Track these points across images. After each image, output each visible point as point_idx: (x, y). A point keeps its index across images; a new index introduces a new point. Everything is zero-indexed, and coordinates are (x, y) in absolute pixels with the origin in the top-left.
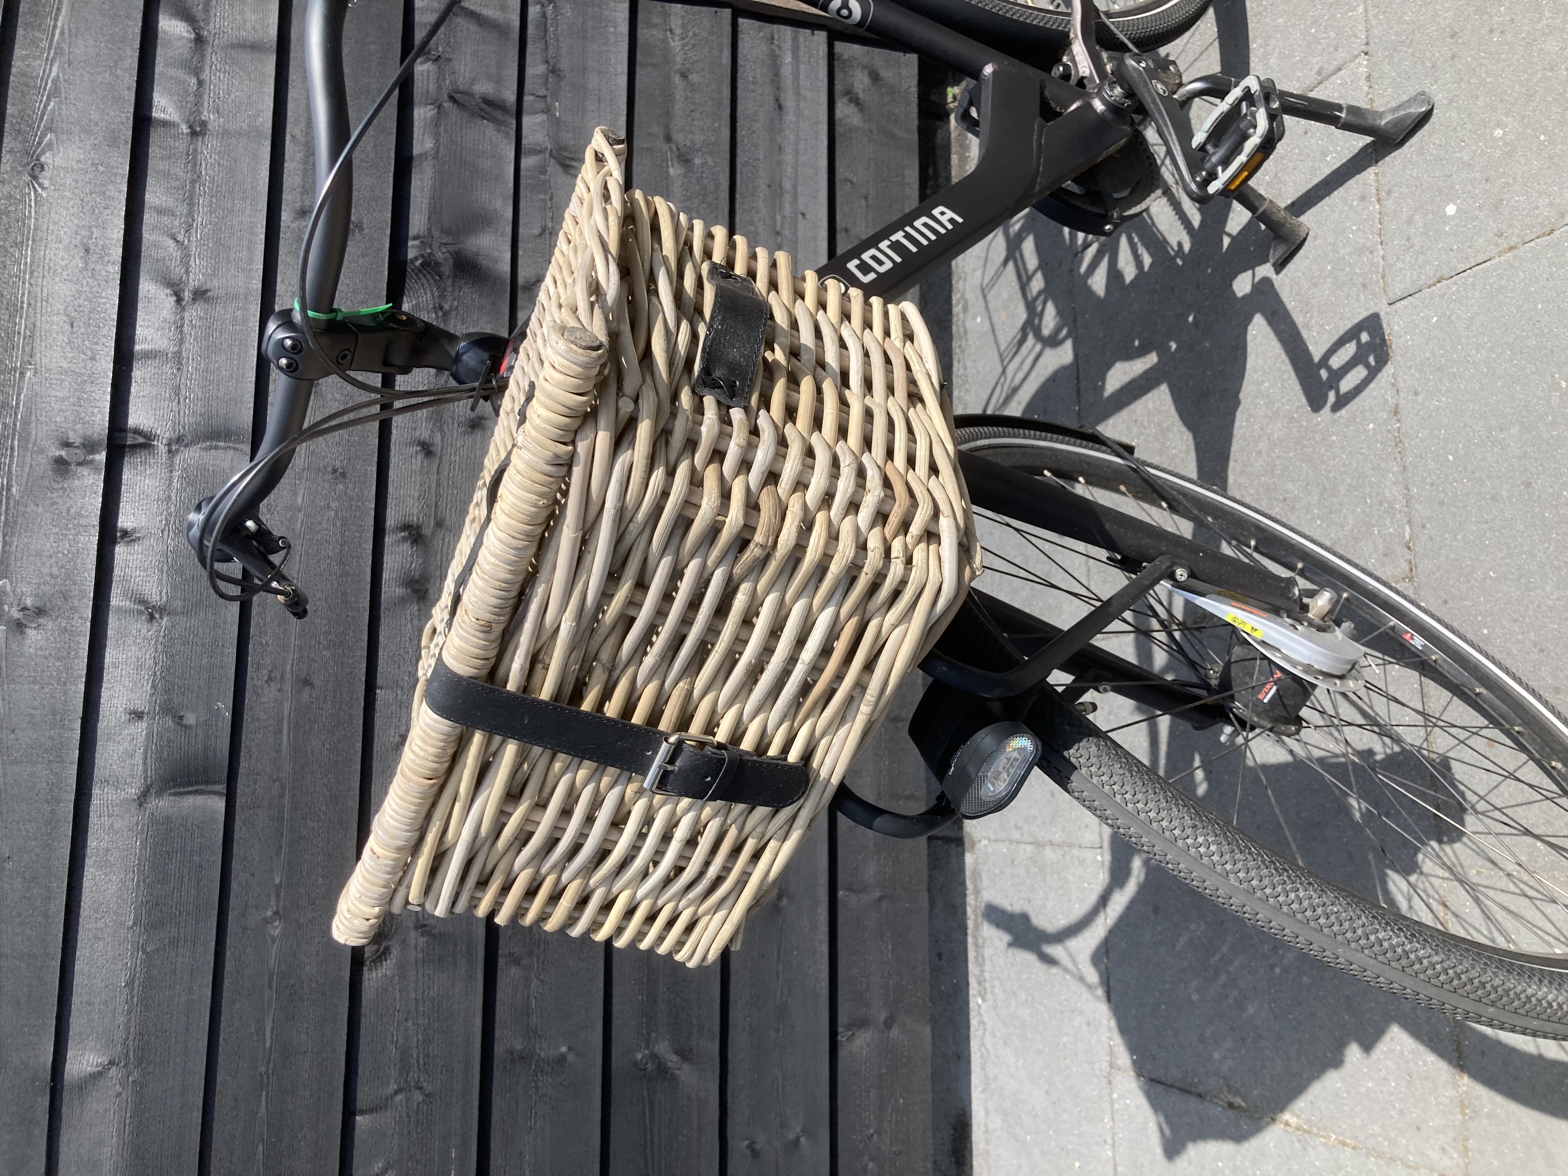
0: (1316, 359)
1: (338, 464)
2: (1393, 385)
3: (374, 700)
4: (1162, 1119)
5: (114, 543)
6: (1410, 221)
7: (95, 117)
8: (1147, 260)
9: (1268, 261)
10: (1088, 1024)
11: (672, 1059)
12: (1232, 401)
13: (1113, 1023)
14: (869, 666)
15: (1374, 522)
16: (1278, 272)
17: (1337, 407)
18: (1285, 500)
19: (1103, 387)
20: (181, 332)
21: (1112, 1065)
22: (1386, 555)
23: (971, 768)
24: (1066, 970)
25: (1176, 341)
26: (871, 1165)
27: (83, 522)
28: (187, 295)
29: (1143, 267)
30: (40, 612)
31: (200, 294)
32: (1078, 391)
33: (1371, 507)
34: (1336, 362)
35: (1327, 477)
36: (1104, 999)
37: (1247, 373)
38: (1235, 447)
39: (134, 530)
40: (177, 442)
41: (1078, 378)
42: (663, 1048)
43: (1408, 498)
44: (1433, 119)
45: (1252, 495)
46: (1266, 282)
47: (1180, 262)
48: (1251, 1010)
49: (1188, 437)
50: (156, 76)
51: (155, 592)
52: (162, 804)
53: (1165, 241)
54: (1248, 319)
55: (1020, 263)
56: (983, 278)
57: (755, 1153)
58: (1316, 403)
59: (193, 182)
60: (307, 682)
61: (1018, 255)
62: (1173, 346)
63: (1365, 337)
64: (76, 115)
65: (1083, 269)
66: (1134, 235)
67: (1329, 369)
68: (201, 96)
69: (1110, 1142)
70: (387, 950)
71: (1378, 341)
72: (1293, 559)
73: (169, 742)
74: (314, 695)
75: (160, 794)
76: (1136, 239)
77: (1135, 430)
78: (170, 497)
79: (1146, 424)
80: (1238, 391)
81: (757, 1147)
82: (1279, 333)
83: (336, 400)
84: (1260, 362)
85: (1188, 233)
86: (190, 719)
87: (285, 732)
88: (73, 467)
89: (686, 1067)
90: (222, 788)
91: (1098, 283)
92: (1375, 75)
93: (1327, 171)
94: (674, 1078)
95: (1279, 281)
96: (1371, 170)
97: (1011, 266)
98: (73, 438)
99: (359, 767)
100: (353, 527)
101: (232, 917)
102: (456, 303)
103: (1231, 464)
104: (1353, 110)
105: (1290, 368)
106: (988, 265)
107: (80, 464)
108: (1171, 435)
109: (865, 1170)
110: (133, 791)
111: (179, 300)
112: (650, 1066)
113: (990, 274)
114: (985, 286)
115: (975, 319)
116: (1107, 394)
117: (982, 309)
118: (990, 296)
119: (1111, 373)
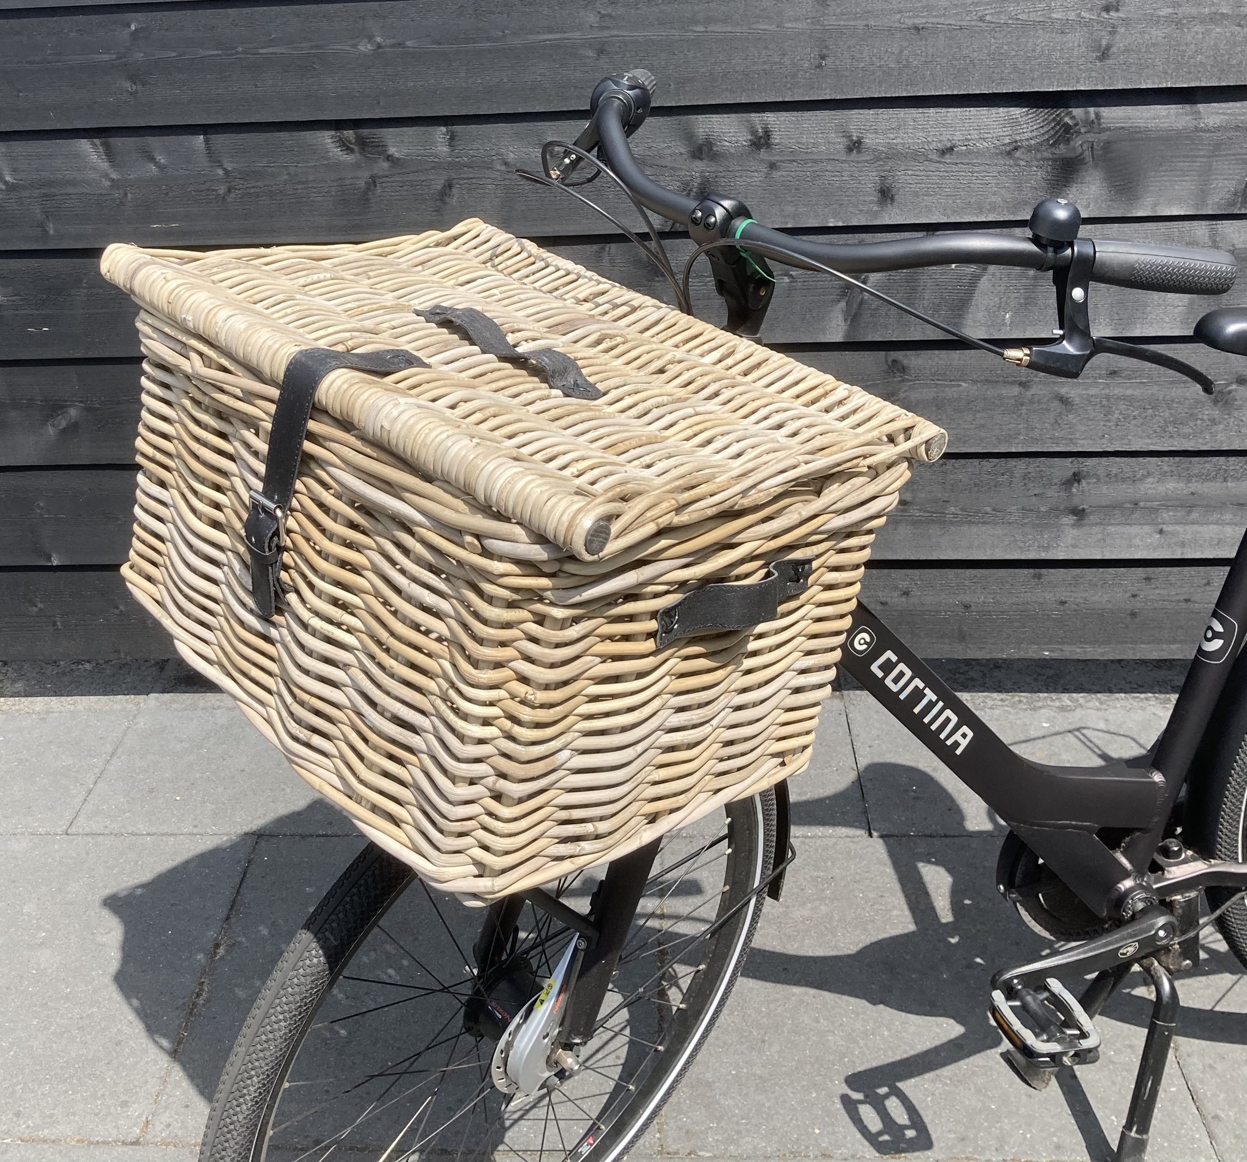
0: (899, 1084)
2: (853, 1156)
12: (878, 996)
15: (723, 1124)
16: (1002, 1054)
17: (846, 1100)
19: (929, 861)
22: (687, 1132)
25: (958, 943)
32: (930, 836)
33: (738, 1123)
34: (892, 1103)
35: (776, 1084)
37: (904, 1015)
38: (827, 994)
41: (946, 836)
43: (738, 1158)
45: (776, 1009)
54: (961, 1020)
56: (1094, 730)
58: (855, 1080)
62: (954, 940)
63: (910, 1133)
67: (887, 1096)
70: (351, 151)
71: (902, 1145)
72: (667, 1043)
74: (588, 61)
77: (871, 895)
79: (875, 907)
80: (886, 1004)
82: (937, 1049)
83: (901, 52)
84: (912, 1029)
87: (550, 36)
96: (1082, 1145)
99: (521, 110)
102: (1023, 163)
105: (898, 1058)
108: (858, 932)
113: (1098, 738)
114: (1084, 731)
115: (1048, 720)
116: (920, 865)
117: (1057, 729)
118: (1070, 738)
119: (941, 870)
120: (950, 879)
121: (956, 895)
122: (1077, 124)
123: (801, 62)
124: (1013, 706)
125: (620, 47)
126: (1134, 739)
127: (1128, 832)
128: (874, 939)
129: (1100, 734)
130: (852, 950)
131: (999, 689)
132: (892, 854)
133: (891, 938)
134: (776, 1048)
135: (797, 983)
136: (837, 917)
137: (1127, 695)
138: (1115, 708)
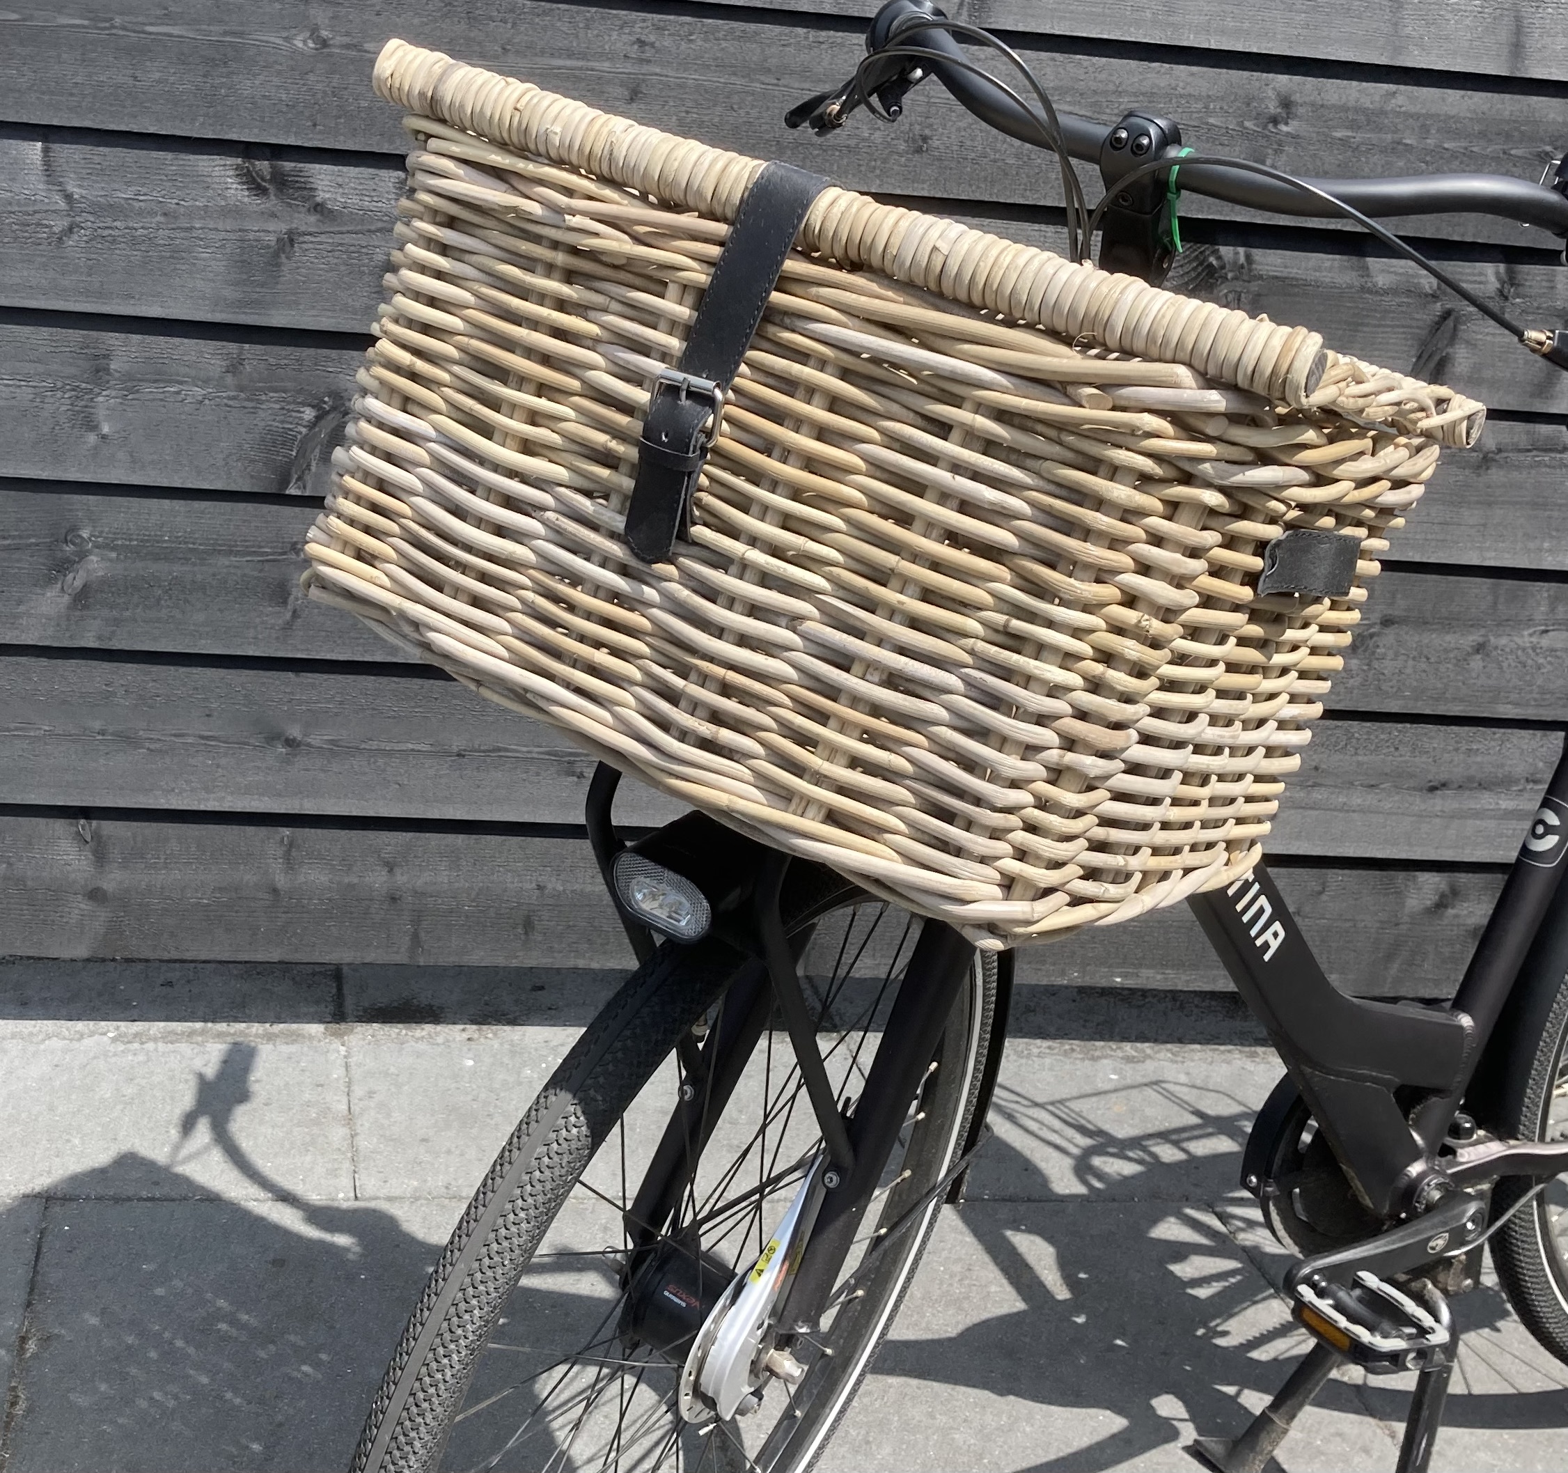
1: (935, 143)
8: (1203, 1293)
9: (1200, 1435)
11: (77, 580)
16: (1184, 1448)
19: (1020, 1230)
25: (1087, 1323)
29: (1192, 1287)
32: (1011, 1200)
37: (1044, 1407)
41: (1032, 1200)
42: (96, 566)
46: (1173, 1434)
47: (1200, 1332)
53: (1231, 1316)
54: (1119, 1411)
55: (1196, 1133)
56: (1176, 1083)
61: (1210, 1130)
62: (1080, 1320)
65: (1189, 1211)
66: (1239, 1277)
70: (263, 191)
76: (1233, 1280)
77: (955, 1268)
79: (967, 1282)
80: (1017, 1395)
82: (1099, 1447)
84: (1061, 1423)
85: (1242, 1345)
87: (568, 63)
89: (66, 599)
91: (1170, 1230)
94: (50, 581)
95: (1174, 1450)
97: (1195, 1120)
100: (845, 161)
105: (1054, 1457)
106: (1195, 1091)
108: (952, 1312)
112: (69, 548)
113: (1184, 1093)
114: (1164, 1085)
115: (1115, 1072)
116: (1009, 1234)
117: (1129, 1082)
118: (1148, 1091)
119: (1038, 1240)
120: (1051, 1250)
121: (1066, 1266)
122: (1223, 267)
123: (895, 142)
124: (1066, 1053)
125: (661, 90)
126: (1228, 1096)
127: (1423, 1094)
128: (976, 1320)
129: (1185, 1089)
130: (952, 1332)
131: (1041, 1034)
132: (967, 1221)
133: (999, 1319)
134: (887, 1449)
137: (1204, 1047)
138: (1193, 1060)
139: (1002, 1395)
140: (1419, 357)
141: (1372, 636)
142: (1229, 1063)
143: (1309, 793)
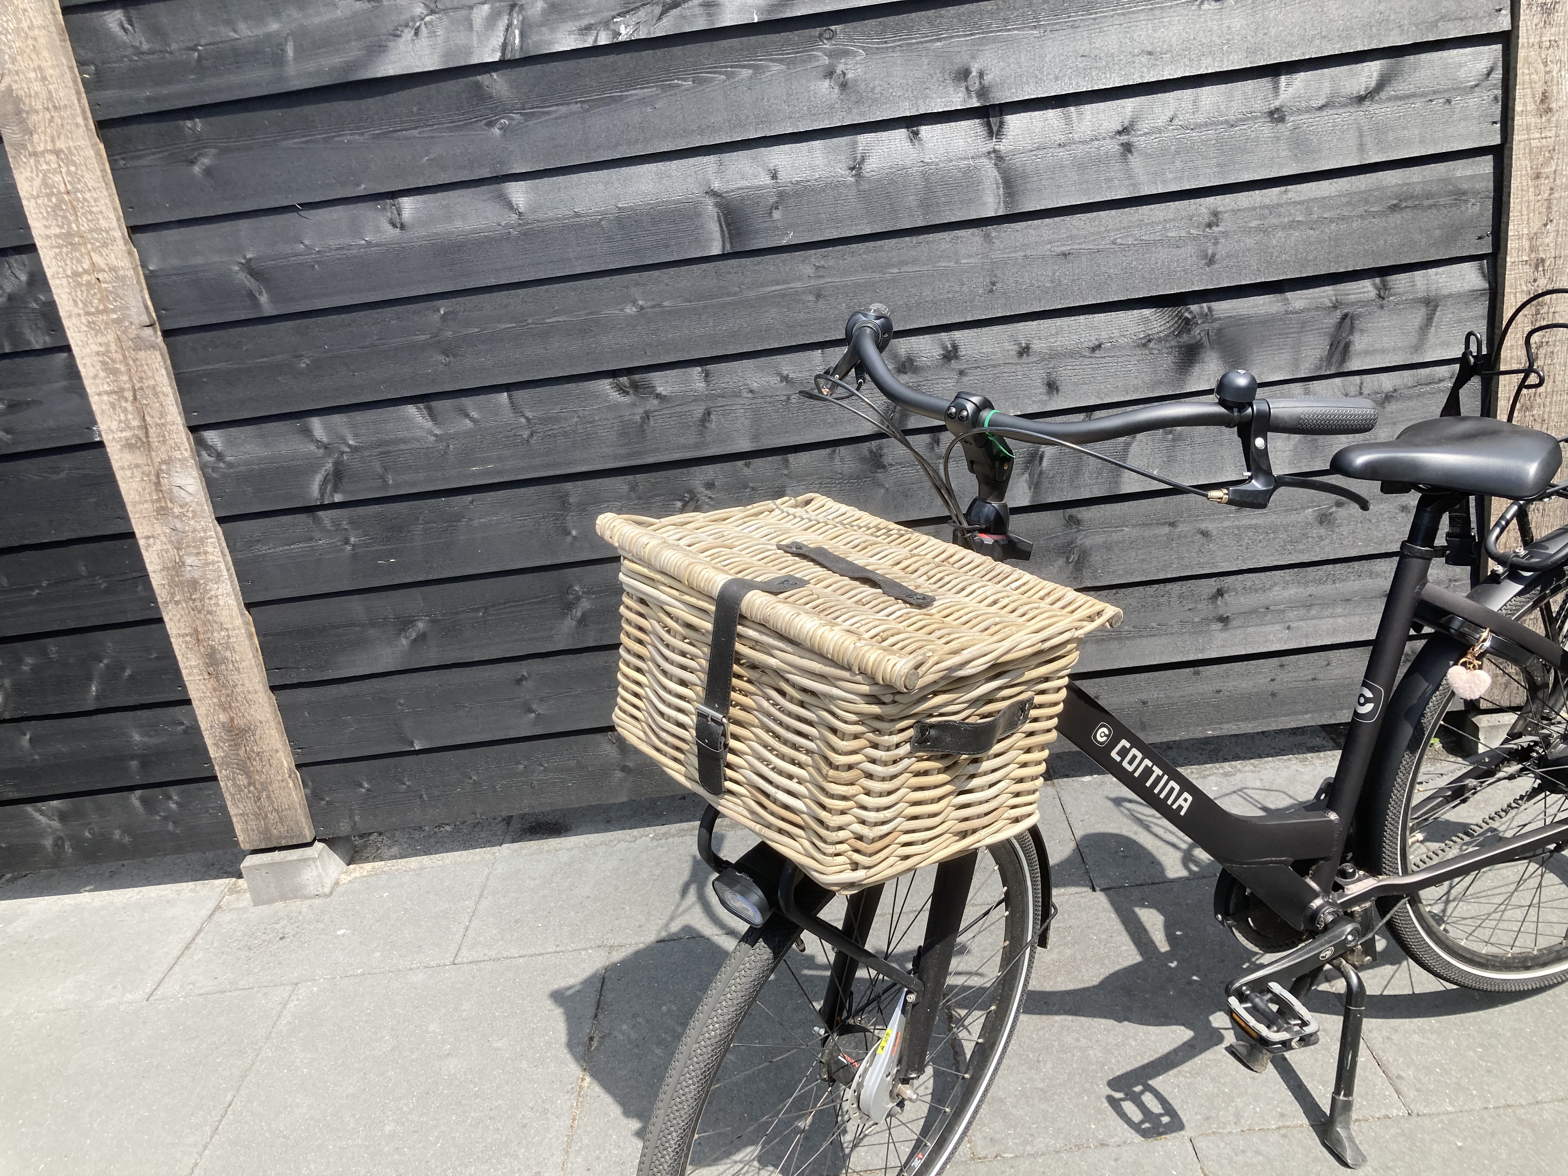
0: (1150, 1082)
2: (1125, 1143)
3: (812, 350)
4: (577, 988)
5: (907, 127)
6: (1258, 1153)
7: (1273, 32)
9: (1236, 1040)
10: (640, 927)
11: (578, 612)
12: (1122, 1015)
13: (642, 946)
14: (780, 831)
15: (1018, 1130)
16: (1226, 1049)
17: (1111, 1100)
18: (1039, 1061)
19: (1143, 906)
20: (1092, 140)
21: (611, 947)
22: (991, 1140)
23: (738, 887)
24: (678, 906)
25: (1177, 967)
26: (521, 767)
27: (920, 101)
28: (1124, 138)
30: (844, 86)
31: (1128, 148)
32: (1141, 885)
33: (1030, 1128)
34: (1148, 1099)
35: (1055, 1093)
36: (659, 938)
37: (1144, 1027)
38: (1083, 1019)
39: (920, 140)
40: (998, 157)
41: (1152, 884)
42: (585, 604)
43: (1034, 1156)
44: (1342, 1168)
46: (1220, 1039)
48: (658, 1051)
49: (1096, 981)
50: (1319, 71)
51: (871, 166)
52: (710, 208)
54: (1189, 1026)
56: (1253, 788)
57: (519, 681)
58: (1114, 1084)
59: (1226, 122)
60: (818, 296)
62: (1173, 965)
63: (1165, 1119)
64: (1271, 15)
67: (1142, 1092)
68: (1307, 112)
69: (558, 949)
70: (627, 393)
71: (1161, 1130)
72: (971, 1071)
73: (758, 203)
74: (810, 304)
75: (717, 205)
77: (1103, 937)
78: (951, 161)
79: (1109, 944)
80: (1129, 1021)
81: (524, 683)
82: (1175, 1051)
83: (1054, 274)
84: (1153, 1037)
86: (777, 215)
87: (778, 288)
88: (964, 84)
89: (574, 623)
90: (728, 249)
92: (1389, 1122)
93: (1309, 1087)
94: (564, 615)
95: (1221, 1049)
96: (1305, 1122)
97: (1261, 813)
98: (988, 79)
101: (635, 276)
102: (1156, 352)
103: (1070, 1018)
104: (1348, 1106)
105: (1146, 1061)
107: (967, 88)
108: (1097, 967)
109: (518, 763)
110: (716, 185)
111: (1119, 133)
112: (570, 597)
113: (1257, 794)
114: (1245, 791)
115: (1216, 785)
116: (1137, 910)
117: (1224, 791)
118: (1236, 797)
119: (1154, 912)
120: (1162, 918)
121: (1169, 929)
122: (1194, 317)
123: (976, 289)
125: (832, 291)
126: (1285, 793)
127: (1314, 861)
128: (1111, 972)
129: (1260, 792)
132: (1113, 903)
133: (1125, 969)
134: (1049, 1065)
135: (1057, 1013)
136: (1079, 957)
138: (1266, 769)
139: (1120, 1021)
140: (1331, 345)
141: (1331, 514)
142: (1287, 767)
143: (1308, 611)
